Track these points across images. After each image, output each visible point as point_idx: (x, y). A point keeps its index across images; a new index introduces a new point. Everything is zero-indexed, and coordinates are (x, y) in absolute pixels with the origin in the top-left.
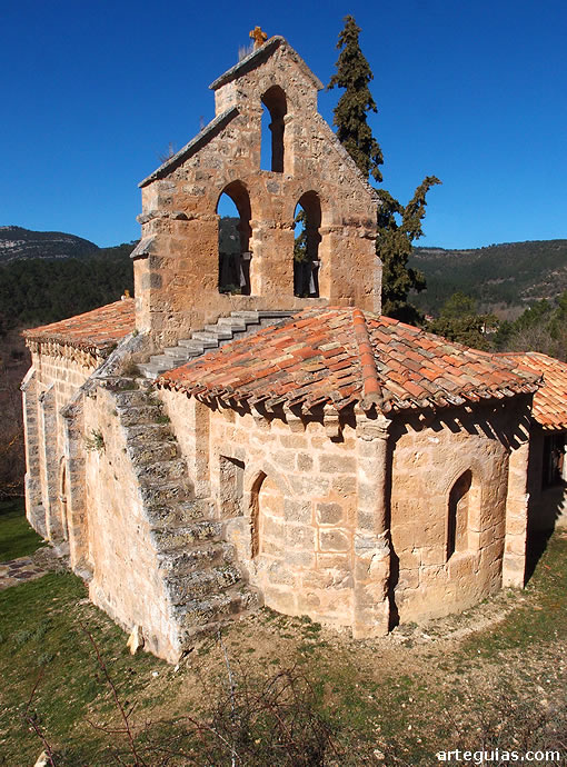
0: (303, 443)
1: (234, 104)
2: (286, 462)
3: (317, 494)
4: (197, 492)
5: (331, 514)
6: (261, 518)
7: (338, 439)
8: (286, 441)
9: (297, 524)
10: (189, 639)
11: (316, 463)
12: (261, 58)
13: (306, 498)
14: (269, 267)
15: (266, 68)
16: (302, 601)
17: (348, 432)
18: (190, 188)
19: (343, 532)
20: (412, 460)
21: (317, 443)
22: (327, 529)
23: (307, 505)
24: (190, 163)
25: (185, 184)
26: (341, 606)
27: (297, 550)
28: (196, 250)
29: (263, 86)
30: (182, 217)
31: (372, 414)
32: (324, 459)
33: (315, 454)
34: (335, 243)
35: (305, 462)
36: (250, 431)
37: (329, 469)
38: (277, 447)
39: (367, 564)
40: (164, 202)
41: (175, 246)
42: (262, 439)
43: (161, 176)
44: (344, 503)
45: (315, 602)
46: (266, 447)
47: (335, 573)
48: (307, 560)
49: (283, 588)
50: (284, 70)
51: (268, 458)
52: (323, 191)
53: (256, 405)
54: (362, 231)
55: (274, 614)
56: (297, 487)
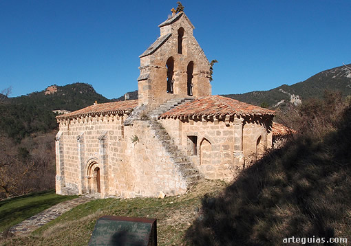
0: (218, 128)
1: (170, 32)
2: (212, 134)
3: (222, 142)
4: (179, 148)
5: (226, 147)
6: (202, 153)
7: (228, 126)
8: (212, 128)
9: (216, 152)
10: (189, 185)
11: (222, 133)
12: (178, 18)
13: (219, 144)
14: (180, 85)
15: (179, 21)
16: (218, 175)
17: (231, 124)
18: (159, 58)
19: (230, 153)
20: (247, 132)
21: (222, 127)
22: (225, 152)
23: (219, 146)
24: (159, 50)
25: (158, 57)
26: (229, 175)
27: (216, 159)
28: (161, 78)
29: (178, 27)
30: (157, 67)
31: (238, 117)
32: (224, 132)
33: (221, 131)
34: (198, 78)
35: (219, 133)
36: (200, 126)
37: (226, 135)
38: (209, 129)
39: (238, 159)
40: (152, 62)
41: (155, 76)
42: (204, 128)
43: (151, 54)
44: (230, 144)
45: (222, 175)
46: (205, 130)
47: (227, 165)
48: (219, 162)
49: (211, 172)
50: (183, 22)
51: (206, 133)
52: (195, 61)
53: (204, 117)
54: (206, 75)
55: (209, 180)
56: (216, 140)
